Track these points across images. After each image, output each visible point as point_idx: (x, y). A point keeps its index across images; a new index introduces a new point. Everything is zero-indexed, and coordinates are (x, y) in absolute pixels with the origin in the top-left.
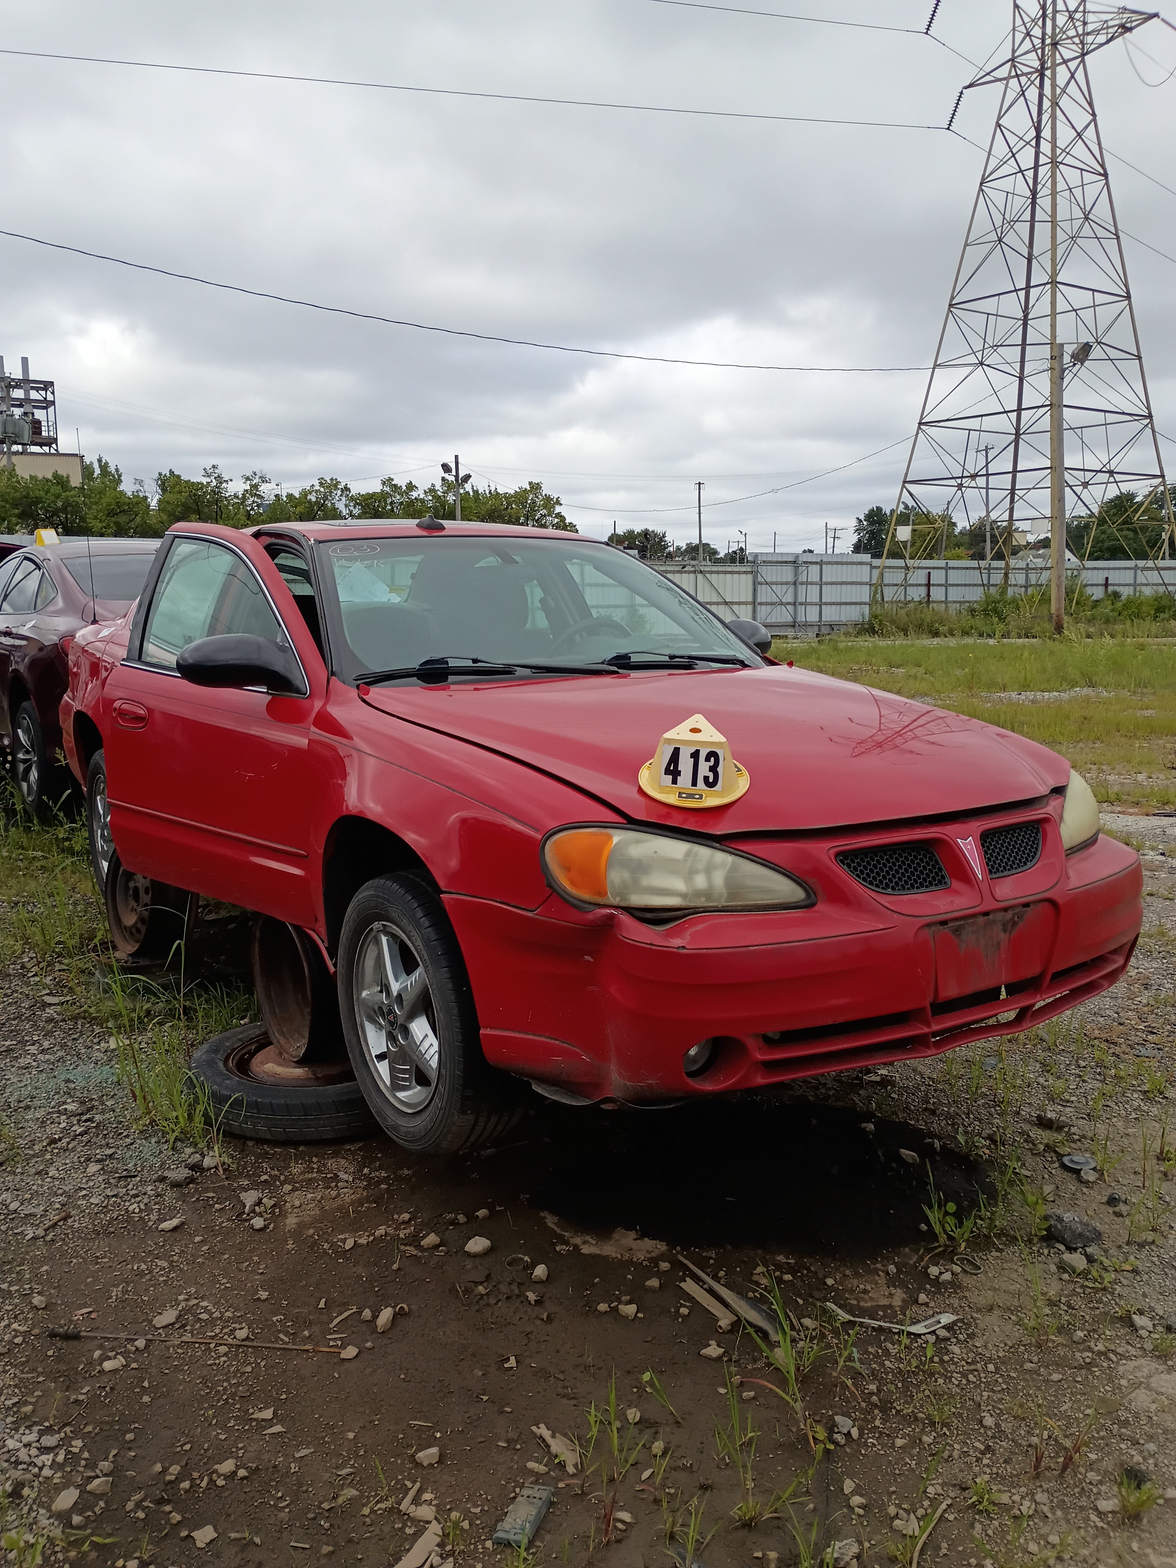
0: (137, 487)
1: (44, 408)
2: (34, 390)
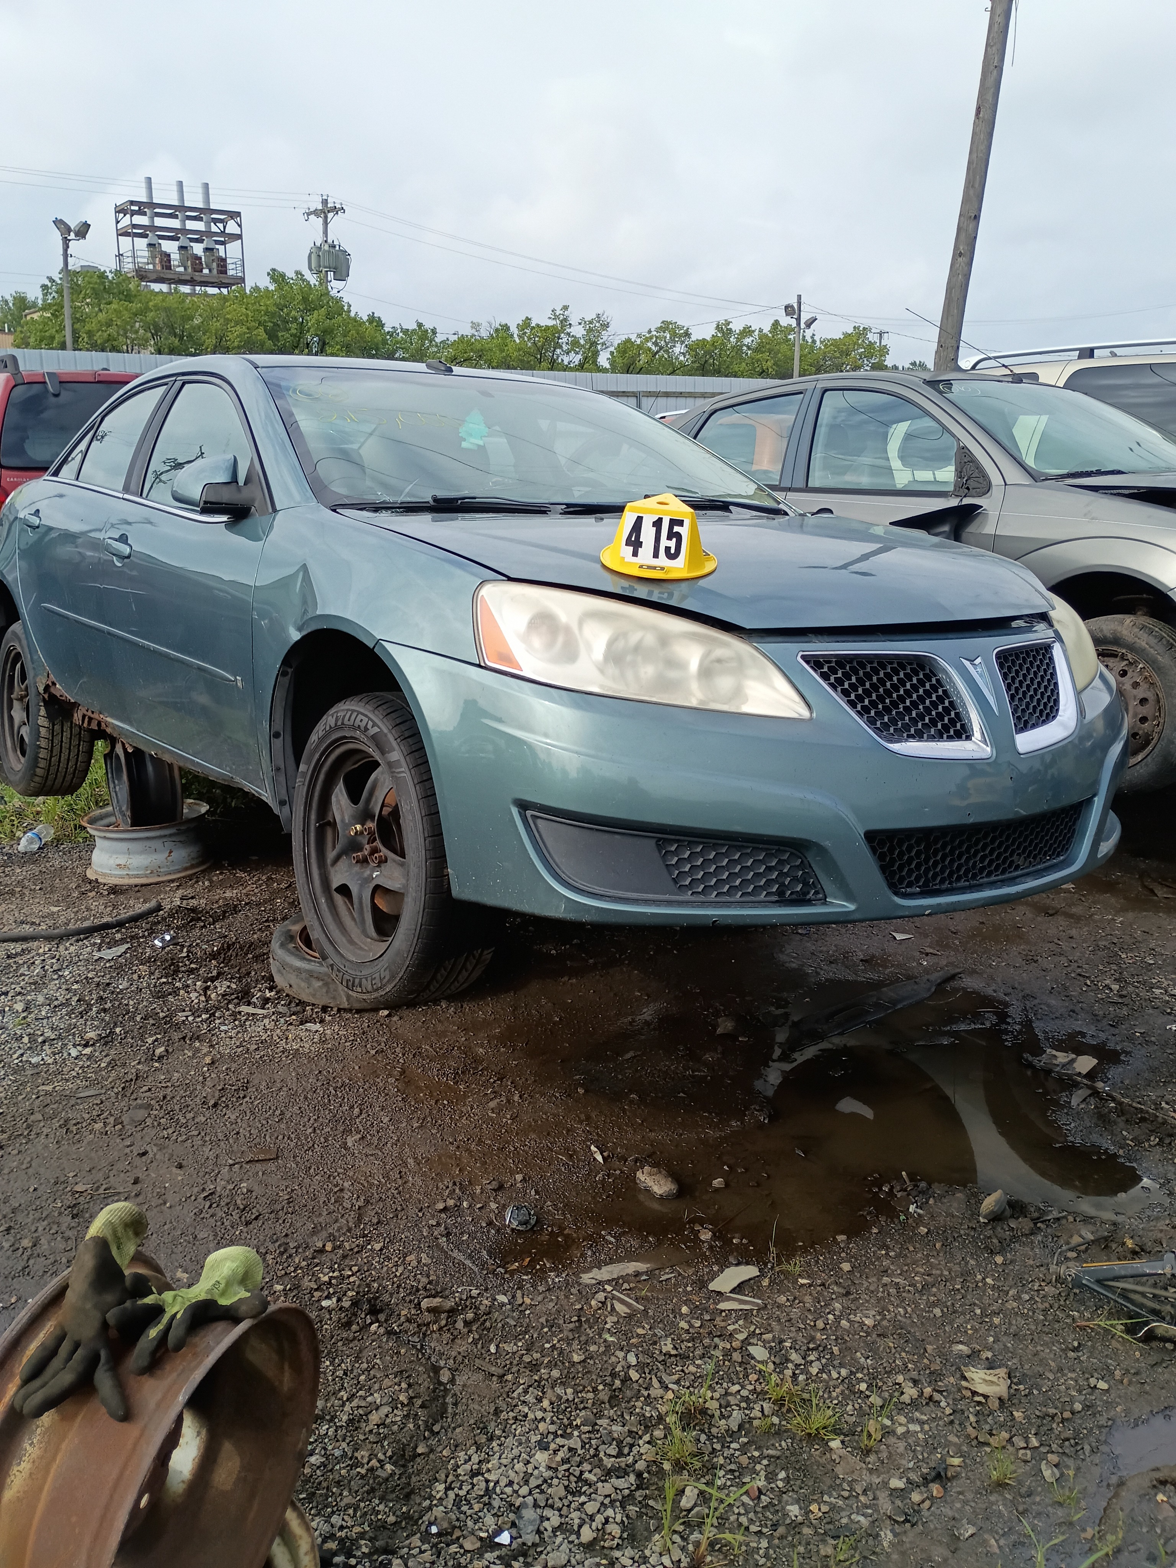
0: (474, 331)
1: (223, 243)
2: (216, 221)
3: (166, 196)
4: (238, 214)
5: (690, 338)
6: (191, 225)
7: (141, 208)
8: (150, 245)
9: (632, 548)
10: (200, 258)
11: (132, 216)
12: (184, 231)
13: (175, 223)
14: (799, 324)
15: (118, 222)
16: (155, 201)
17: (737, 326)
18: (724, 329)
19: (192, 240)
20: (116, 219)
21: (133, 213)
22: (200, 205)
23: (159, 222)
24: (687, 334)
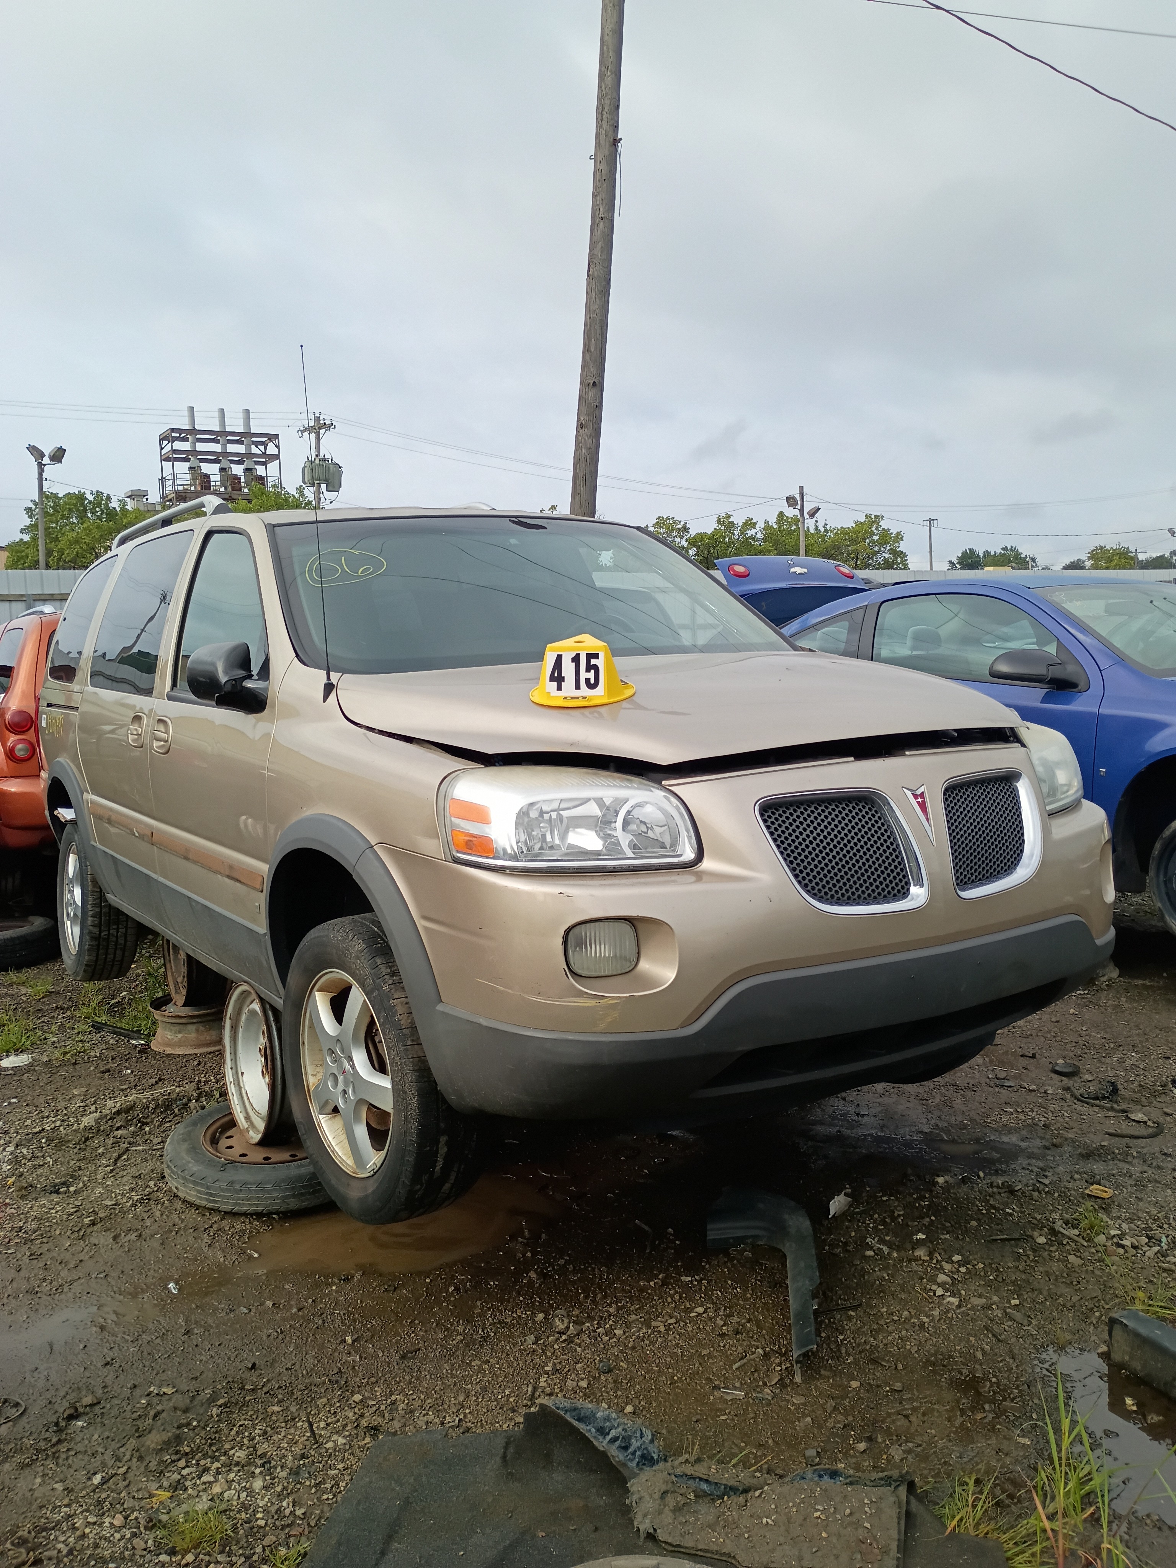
1: (264, 463)
2: (257, 444)
3: (207, 422)
4: (276, 436)
5: (688, 532)
6: (231, 448)
7: (182, 434)
8: (191, 468)
9: (555, 683)
10: (239, 478)
11: (173, 442)
12: (225, 454)
13: (216, 448)
14: (802, 514)
15: (162, 449)
16: (197, 428)
17: (739, 519)
18: (726, 522)
19: (232, 462)
20: (161, 445)
21: (175, 439)
22: (241, 430)
23: (200, 447)
24: (685, 529)
